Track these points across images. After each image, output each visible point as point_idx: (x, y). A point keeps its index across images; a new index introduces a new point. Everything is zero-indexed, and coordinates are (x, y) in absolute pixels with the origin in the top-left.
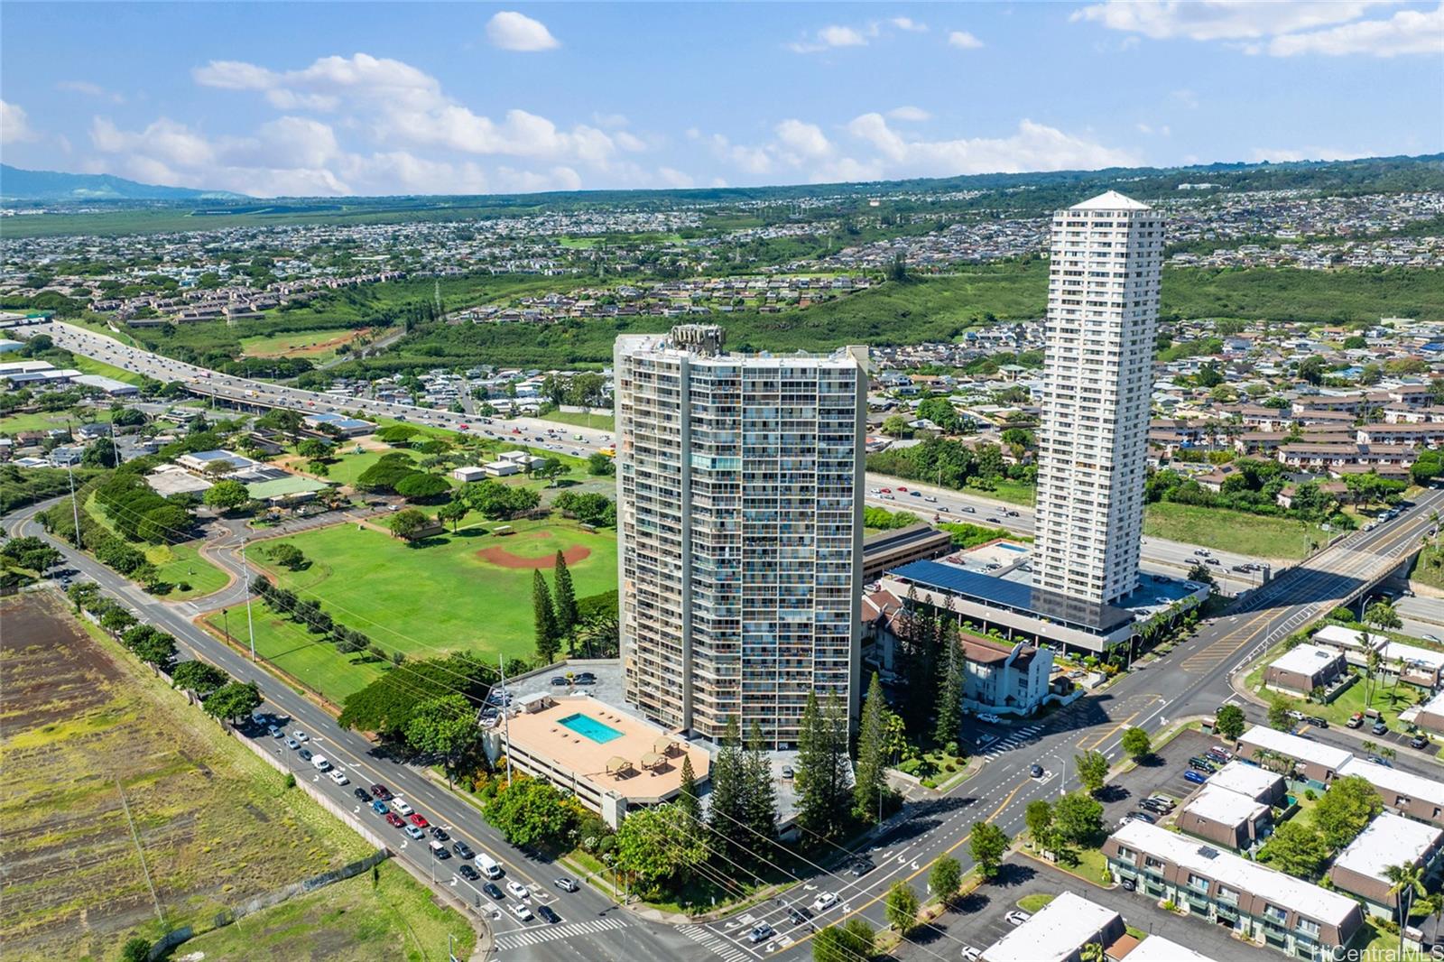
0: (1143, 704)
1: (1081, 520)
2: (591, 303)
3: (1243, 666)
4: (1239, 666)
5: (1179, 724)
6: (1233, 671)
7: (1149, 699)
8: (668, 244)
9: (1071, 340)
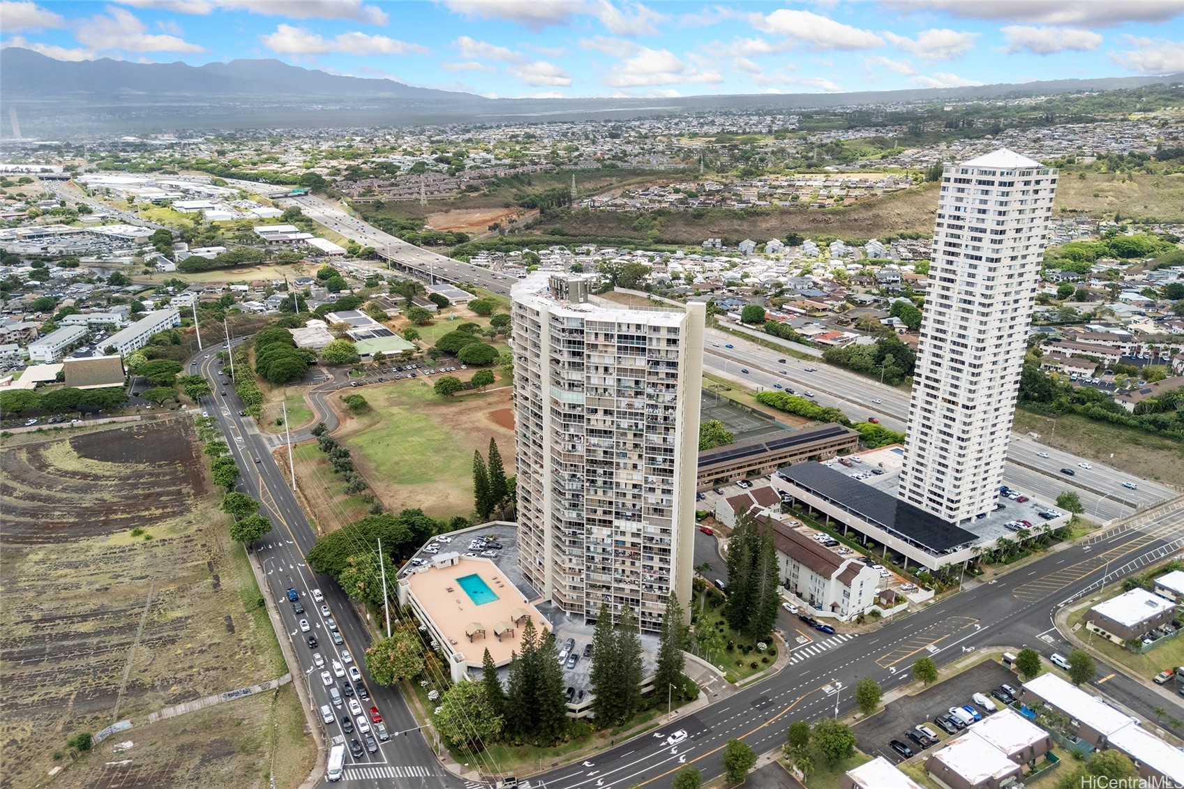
0: (958, 626)
1: (942, 449)
2: (680, 196)
3: (1074, 600)
4: (1070, 600)
5: (985, 653)
6: (1061, 605)
7: (966, 622)
8: (761, 143)
9: (948, 289)
